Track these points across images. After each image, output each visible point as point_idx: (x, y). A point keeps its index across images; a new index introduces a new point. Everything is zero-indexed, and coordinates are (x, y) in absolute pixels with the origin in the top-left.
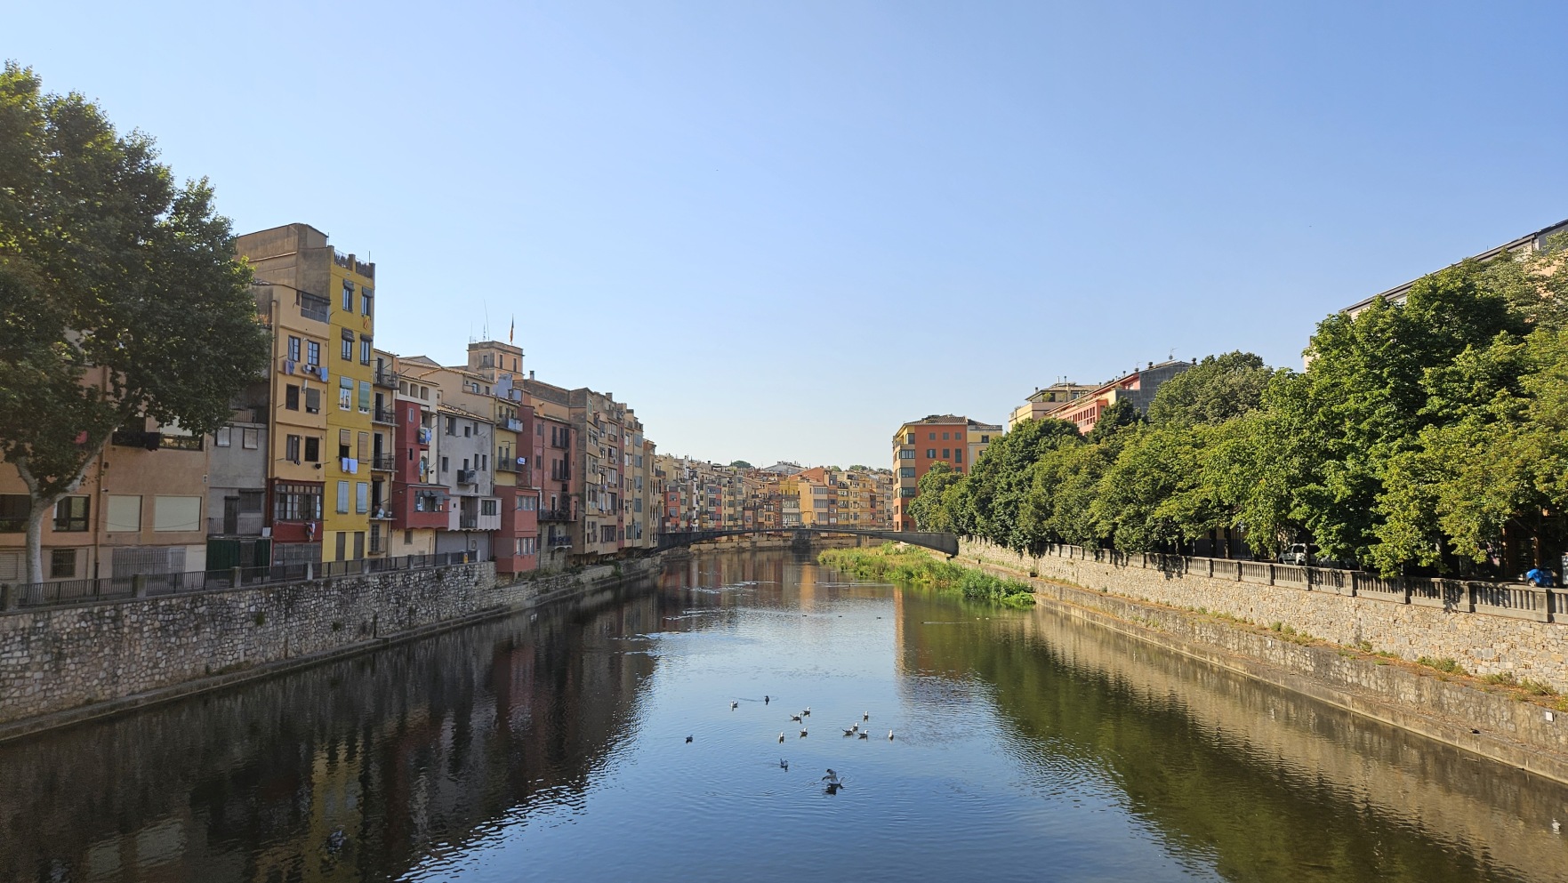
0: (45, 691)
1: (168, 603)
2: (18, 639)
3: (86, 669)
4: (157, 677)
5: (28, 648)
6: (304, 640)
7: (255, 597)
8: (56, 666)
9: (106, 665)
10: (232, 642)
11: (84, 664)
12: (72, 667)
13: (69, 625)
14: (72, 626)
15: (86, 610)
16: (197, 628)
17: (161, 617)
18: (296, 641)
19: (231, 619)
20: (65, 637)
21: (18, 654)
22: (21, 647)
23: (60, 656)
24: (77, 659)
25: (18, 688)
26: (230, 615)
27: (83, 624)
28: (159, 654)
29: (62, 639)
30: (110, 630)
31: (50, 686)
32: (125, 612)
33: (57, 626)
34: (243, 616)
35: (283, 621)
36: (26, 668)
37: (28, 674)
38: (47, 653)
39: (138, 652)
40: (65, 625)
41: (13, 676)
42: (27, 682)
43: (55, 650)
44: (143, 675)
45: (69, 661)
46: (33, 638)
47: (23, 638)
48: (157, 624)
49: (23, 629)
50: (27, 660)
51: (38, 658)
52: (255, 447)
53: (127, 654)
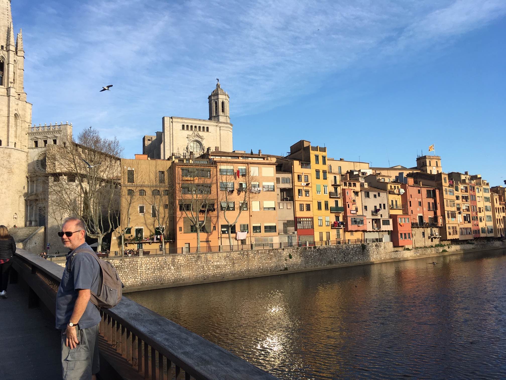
0: (231, 271)
1: (261, 251)
2: (223, 258)
3: (241, 267)
4: (260, 271)
5: (226, 261)
6: (307, 264)
7: (289, 251)
8: (233, 265)
9: (246, 266)
10: (282, 263)
11: (240, 266)
12: (237, 266)
13: (235, 256)
14: (236, 256)
15: (239, 252)
16: (271, 258)
17: (260, 255)
18: (304, 264)
19: (281, 257)
20: (235, 259)
21: (224, 262)
22: (224, 260)
23: (234, 263)
24: (238, 264)
25: (224, 270)
26: (281, 255)
27: (239, 256)
28: (260, 265)
29: (234, 259)
30: (246, 257)
31: (232, 270)
32: (250, 253)
33: (233, 256)
34: (285, 256)
35: (299, 258)
36: (226, 265)
37: (226, 267)
38: (230, 262)
39: (254, 264)
40: (234, 256)
41: (223, 267)
42: (226, 269)
43: (233, 262)
44: (256, 270)
45: (236, 264)
46: (227, 258)
47: (224, 258)
48: (259, 257)
49: (224, 256)
50: (226, 264)
51: (229, 263)
52: (290, 208)
53: (251, 264)
